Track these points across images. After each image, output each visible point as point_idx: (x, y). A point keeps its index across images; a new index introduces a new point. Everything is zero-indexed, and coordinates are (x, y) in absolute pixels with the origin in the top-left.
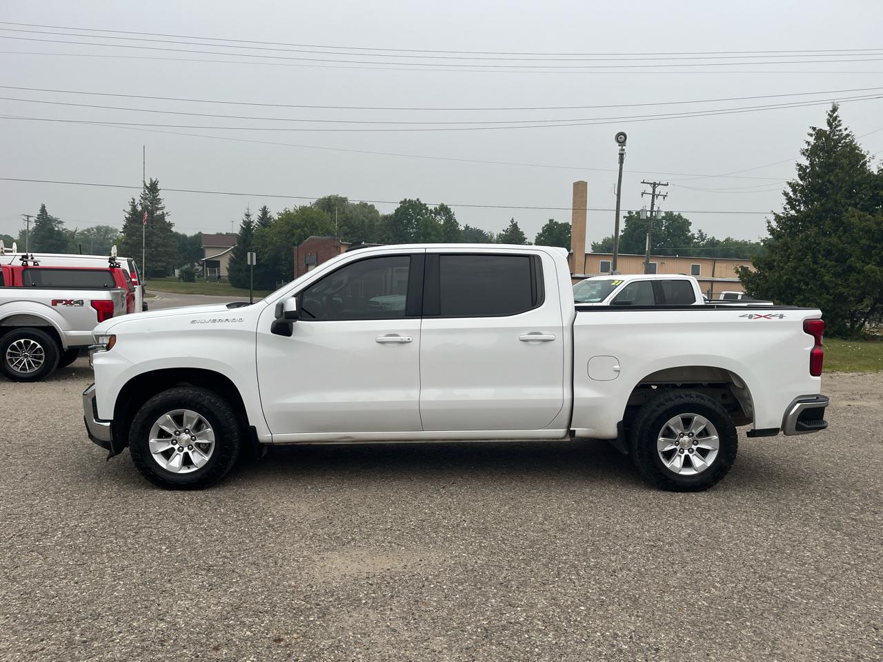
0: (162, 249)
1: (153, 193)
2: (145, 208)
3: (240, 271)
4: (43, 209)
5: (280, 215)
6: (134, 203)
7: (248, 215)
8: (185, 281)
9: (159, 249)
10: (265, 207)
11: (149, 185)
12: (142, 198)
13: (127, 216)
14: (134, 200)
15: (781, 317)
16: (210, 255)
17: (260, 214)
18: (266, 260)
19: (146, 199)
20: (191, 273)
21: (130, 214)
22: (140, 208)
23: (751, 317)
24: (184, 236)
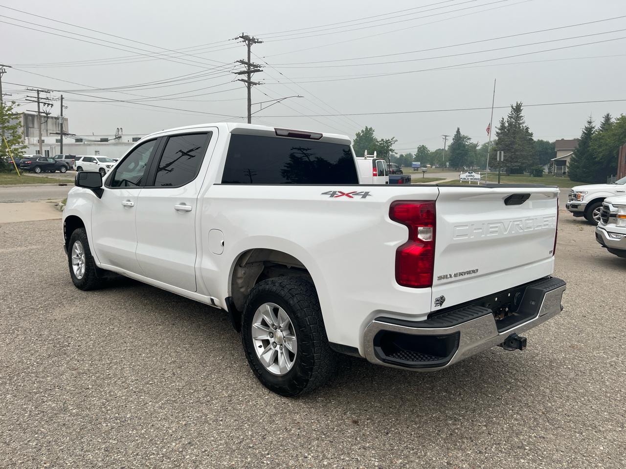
0: (519, 154)
1: (518, 112)
2: (510, 124)
3: (578, 167)
4: (458, 131)
5: (618, 119)
6: (503, 121)
7: (590, 123)
8: (535, 176)
9: (517, 153)
10: (608, 115)
11: (515, 107)
12: (509, 117)
13: (498, 131)
14: (503, 119)
15: (366, 195)
16: (560, 156)
17: (603, 120)
18: (601, 159)
19: (512, 117)
20: (540, 170)
21: (500, 129)
22: (507, 125)
23: (333, 194)
24: (547, 143)
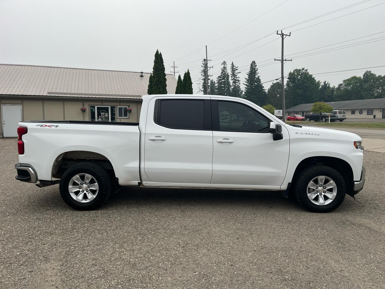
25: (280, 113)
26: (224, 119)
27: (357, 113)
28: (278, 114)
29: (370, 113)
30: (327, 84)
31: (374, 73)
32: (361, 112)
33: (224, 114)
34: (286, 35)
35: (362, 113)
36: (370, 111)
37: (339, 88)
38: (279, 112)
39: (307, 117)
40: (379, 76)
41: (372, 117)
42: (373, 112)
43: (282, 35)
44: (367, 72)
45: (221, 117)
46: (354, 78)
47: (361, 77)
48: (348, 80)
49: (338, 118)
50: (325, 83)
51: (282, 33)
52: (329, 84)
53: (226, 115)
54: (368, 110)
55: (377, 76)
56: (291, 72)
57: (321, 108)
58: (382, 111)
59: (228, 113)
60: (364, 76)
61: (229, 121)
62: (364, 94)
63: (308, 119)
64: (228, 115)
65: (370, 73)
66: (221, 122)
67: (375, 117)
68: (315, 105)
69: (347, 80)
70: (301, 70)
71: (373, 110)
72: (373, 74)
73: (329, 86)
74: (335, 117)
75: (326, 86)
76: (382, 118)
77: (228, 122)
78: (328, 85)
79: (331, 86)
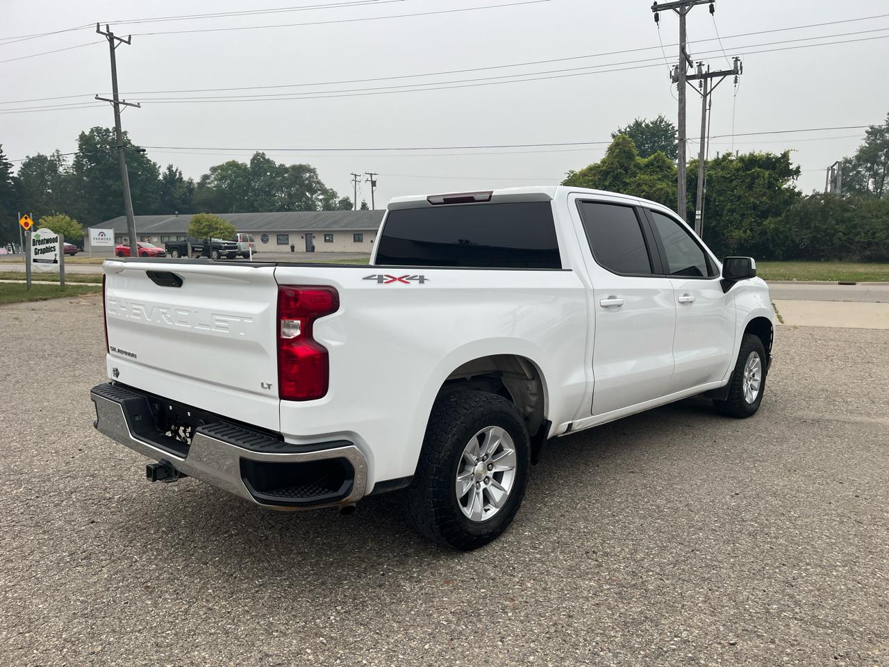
25: (104, 237)
26: (44, 251)
27: (273, 240)
28: (100, 241)
29: (283, 242)
30: (176, 171)
31: (271, 159)
32: (265, 239)
33: (41, 239)
34: (121, 40)
35: (267, 240)
36: (281, 237)
37: (202, 184)
38: (102, 234)
39: (170, 248)
40: (281, 165)
41: (287, 248)
42: (288, 239)
43: (111, 38)
44: (258, 154)
45: (34, 245)
46: (233, 165)
47: (246, 166)
48: (221, 167)
49: (242, 250)
50: (170, 168)
51: (108, 31)
52: (180, 174)
53: (48, 241)
54: (277, 235)
55: (277, 164)
56: (83, 132)
57: (212, 228)
58: (305, 237)
59: (52, 235)
60: (251, 163)
61: (58, 259)
62: (257, 201)
63: (175, 253)
64: (55, 240)
65: (264, 158)
66: (35, 261)
67: (293, 248)
68: (198, 221)
69: (218, 166)
70: (111, 130)
71: (288, 235)
72: (268, 159)
73: (181, 178)
74: (236, 248)
75: (173, 178)
76: (307, 251)
77: (55, 262)
78: (178, 174)
79: (185, 178)
